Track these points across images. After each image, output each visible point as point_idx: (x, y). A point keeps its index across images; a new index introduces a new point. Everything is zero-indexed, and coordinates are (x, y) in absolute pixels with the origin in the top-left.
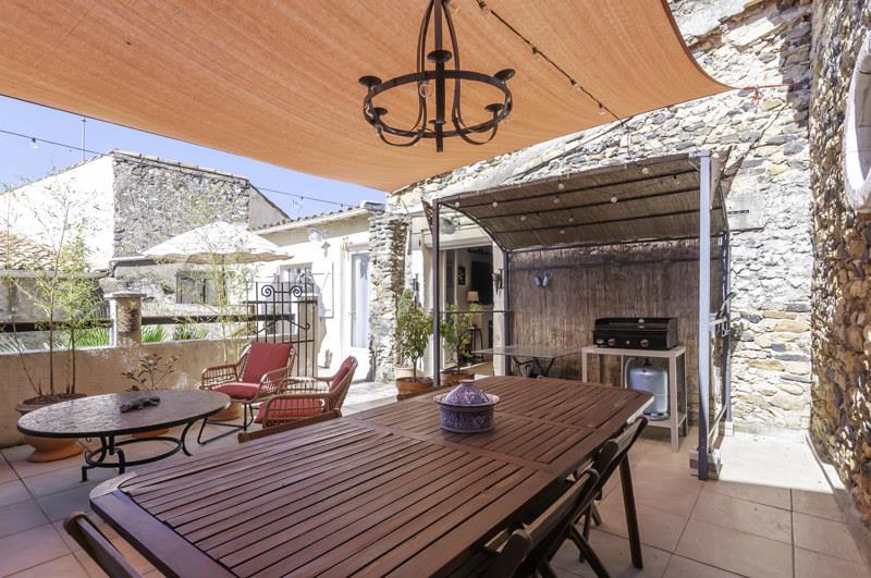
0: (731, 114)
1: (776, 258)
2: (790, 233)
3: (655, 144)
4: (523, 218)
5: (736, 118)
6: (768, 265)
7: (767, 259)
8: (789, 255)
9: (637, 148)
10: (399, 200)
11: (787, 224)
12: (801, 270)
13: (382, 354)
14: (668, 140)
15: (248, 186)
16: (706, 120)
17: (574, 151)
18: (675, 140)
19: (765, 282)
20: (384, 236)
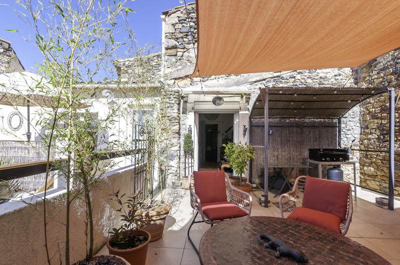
0: (335, 76)
1: (351, 128)
2: (354, 120)
3: (309, 81)
4: (292, 103)
5: (337, 78)
6: (348, 130)
7: (347, 128)
8: (354, 127)
9: (303, 81)
10: (174, 83)
11: (353, 116)
12: (357, 132)
13: (169, 171)
14: (315, 80)
15: (9, 49)
16: (328, 76)
17: (278, 76)
18: (317, 81)
19: (347, 136)
20: (173, 102)
